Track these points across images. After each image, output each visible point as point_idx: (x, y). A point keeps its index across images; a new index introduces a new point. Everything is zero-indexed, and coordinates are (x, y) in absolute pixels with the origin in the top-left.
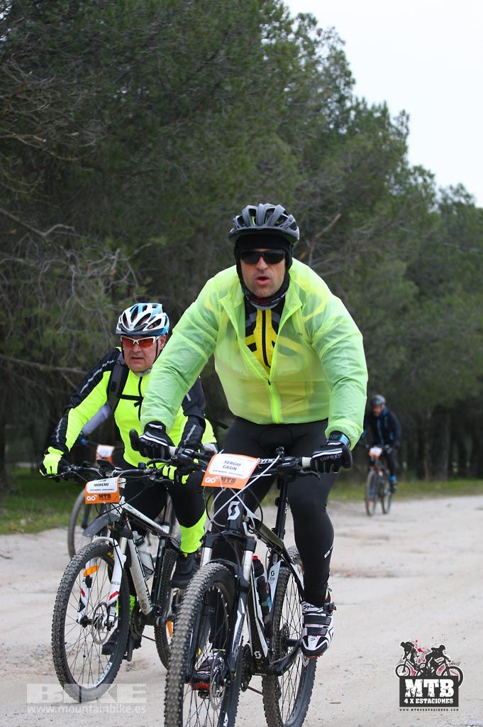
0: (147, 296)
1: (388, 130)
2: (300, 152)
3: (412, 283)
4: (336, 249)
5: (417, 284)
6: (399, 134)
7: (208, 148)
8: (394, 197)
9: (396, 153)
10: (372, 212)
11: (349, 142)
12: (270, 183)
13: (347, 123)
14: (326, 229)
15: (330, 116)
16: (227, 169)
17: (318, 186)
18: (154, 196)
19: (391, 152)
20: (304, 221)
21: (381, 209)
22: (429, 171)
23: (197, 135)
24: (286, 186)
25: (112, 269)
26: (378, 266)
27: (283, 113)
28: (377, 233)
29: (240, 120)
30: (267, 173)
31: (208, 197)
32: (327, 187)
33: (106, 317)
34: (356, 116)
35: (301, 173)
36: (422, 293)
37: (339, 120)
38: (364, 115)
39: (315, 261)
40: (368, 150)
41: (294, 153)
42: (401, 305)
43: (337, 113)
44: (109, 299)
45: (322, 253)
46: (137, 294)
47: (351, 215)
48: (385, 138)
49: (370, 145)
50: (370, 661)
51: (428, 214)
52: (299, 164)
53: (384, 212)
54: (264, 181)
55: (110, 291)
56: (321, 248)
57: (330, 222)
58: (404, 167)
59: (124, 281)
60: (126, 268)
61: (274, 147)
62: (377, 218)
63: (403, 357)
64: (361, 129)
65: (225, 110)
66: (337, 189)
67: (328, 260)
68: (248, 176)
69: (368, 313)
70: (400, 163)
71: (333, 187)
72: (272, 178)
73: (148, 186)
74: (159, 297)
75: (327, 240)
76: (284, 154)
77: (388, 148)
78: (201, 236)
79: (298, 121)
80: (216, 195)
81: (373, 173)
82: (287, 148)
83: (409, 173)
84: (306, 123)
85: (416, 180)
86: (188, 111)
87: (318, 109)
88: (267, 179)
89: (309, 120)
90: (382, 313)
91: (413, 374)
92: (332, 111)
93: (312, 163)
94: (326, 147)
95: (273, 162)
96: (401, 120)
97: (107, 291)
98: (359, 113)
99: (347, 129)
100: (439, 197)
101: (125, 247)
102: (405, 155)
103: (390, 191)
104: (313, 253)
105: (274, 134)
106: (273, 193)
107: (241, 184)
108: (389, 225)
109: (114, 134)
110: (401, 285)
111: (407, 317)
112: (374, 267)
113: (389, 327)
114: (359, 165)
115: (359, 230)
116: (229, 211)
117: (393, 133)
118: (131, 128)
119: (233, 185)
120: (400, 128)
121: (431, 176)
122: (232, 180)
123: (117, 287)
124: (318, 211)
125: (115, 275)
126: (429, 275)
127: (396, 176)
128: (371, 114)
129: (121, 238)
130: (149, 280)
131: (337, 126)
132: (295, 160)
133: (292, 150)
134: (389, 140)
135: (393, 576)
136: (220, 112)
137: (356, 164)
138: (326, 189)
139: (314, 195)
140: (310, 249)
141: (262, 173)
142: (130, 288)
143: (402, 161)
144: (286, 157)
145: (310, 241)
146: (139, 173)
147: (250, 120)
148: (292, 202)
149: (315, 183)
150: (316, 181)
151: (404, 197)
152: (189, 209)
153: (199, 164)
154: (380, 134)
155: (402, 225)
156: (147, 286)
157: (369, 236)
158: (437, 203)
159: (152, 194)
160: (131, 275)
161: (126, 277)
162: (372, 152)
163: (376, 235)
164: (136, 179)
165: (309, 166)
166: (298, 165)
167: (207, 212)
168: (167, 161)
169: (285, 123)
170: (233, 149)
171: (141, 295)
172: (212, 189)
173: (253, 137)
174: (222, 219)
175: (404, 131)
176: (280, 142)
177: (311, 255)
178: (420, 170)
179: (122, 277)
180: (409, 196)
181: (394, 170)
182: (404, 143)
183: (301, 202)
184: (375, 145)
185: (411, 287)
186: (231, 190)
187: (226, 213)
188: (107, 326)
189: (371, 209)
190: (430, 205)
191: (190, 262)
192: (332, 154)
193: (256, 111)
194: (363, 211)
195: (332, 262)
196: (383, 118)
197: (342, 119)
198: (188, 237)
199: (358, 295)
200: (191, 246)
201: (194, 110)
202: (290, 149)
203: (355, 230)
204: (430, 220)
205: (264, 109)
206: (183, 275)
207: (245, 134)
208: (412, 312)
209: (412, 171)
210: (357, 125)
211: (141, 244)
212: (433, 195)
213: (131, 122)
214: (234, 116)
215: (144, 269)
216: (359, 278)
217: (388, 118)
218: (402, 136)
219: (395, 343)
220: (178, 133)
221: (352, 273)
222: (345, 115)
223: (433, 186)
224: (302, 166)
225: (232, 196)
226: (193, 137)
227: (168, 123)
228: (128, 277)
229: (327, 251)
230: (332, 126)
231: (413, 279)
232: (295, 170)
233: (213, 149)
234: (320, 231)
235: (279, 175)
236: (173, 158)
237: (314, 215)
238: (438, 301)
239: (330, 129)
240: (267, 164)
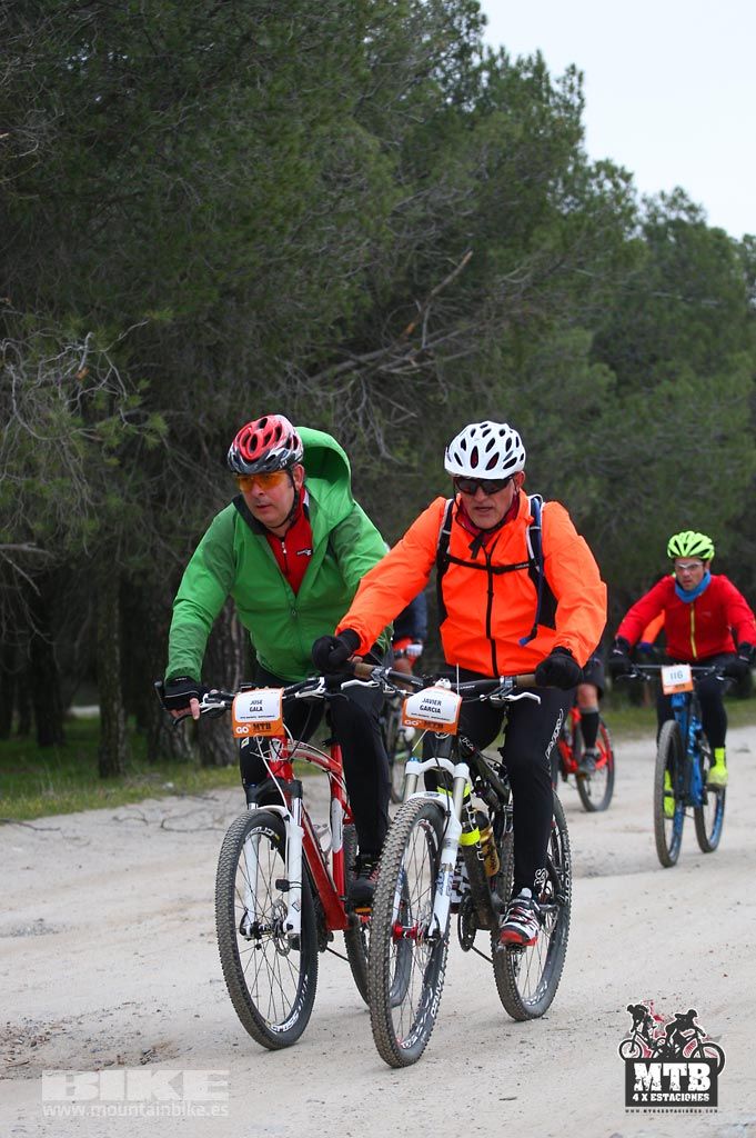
0: (143, 412)
1: (547, 101)
2: (396, 147)
3: (606, 367)
4: (469, 313)
5: (613, 367)
6: (568, 106)
7: (236, 149)
8: (565, 217)
9: (564, 141)
10: (528, 247)
11: (481, 128)
12: (347, 205)
13: (476, 94)
14: (448, 280)
15: (444, 82)
16: (271, 183)
17: (431, 206)
18: (146, 237)
19: (555, 140)
20: (410, 268)
21: (543, 240)
22: (623, 168)
23: (215, 126)
24: (374, 208)
25: (80, 368)
26: (542, 339)
27: (363, 80)
28: (538, 282)
29: (289, 96)
30: (340, 187)
31: (240, 234)
32: (446, 206)
33: (73, 450)
34: (490, 81)
35: (399, 185)
36: (623, 382)
37: (463, 89)
38: (503, 77)
39: (432, 335)
40: (515, 140)
41: (386, 151)
42: (586, 405)
43: (458, 76)
44: (79, 420)
45: (443, 321)
46: (127, 408)
47: (491, 253)
48: (543, 115)
49: (518, 132)
50: (563, 1024)
51: (626, 244)
52: (396, 168)
53: (549, 245)
54: (337, 201)
55: (79, 405)
56: (441, 313)
57: (454, 267)
58: (580, 162)
59: (102, 388)
60: (104, 365)
61: (352, 140)
62: (537, 256)
63: (594, 495)
64: (499, 102)
65: (262, 81)
66: (465, 210)
67: (455, 333)
68: (307, 194)
69: (532, 422)
70: (571, 159)
71: (457, 206)
72: (349, 195)
73: (136, 220)
74: (165, 413)
75: (452, 299)
76: (368, 152)
77: (550, 133)
78: (231, 303)
79: (391, 93)
80: (254, 231)
81: (527, 178)
82: (372, 142)
83: (589, 175)
84: (404, 97)
85: (600, 185)
86: (198, 86)
87: (423, 72)
88: (341, 197)
89: (409, 91)
90: (555, 420)
91: (614, 522)
92: (449, 74)
93: (417, 166)
94: (443, 137)
95: (351, 167)
96: (569, 82)
97: (73, 406)
98: (495, 74)
99: (476, 103)
100: (642, 213)
101: (102, 331)
102: (580, 144)
103: (558, 207)
104: (429, 324)
105: (350, 118)
106: (355, 221)
107: (297, 208)
108: (558, 266)
109: (70, 131)
110: (586, 371)
111: (598, 424)
112: (536, 340)
113: (569, 446)
114: (501, 164)
115: (505, 277)
116: (280, 255)
117: (557, 107)
118: (101, 119)
119: (282, 211)
120: (568, 96)
121: (627, 178)
122: (279, 202)
123: (91, 399)
124: (433, 249)
125: (85, 377)
126: (633, 349)
127: (565, 182)
128: (516, 74)
129: (93, 313)
130: (144, 384)
131: (458, 100)
132: (390, 163)
133: (382, 144)
134: (551, 117)
135: (596, 875)
136: (253, 85)
137: (495, 165)
138: (443, 210)
139: (424, 222)
140: (422, 317)
141: (333, 189)
142: (112, 399)
143: (575, 153)
144: (372, 158)
145: (422, 302)
146: (118, 200)
147: (306, 95)
148: (387, 236)
149: (425, 202)
150: (427, 197)
151: (582, 217)
152: (207, 258)
153: (222, 177)
154: (535, 108)
155: (581, 265)
156: (143, 394)
157: (523, 287)
158: (640, 223)
159: (140, 234)
160: (113, 377)
161: (104, 381)
162: (521, 142)
163: (535, 284)
164: (114, 209)
165: (414, 171)
166: (394, 172)
167: (241, 260)
168: (164, 173)
169: (369, 99)
170: (276, 148)
171: (133, 412)
172: (246, 220)
173: (313, 124)
174: (266, 270)
175: (577, 101)
176: (360, 130)
177: (425, 326)
178: (607, 168)
179: (99, 381)
180: (591, 215)
181: (562, 170)
182: (578, 121)
183: (403, 235)
184: (526, 129)
185: (605, 374)
186: (280, 219)
187: (271, 260)
188: (76, 468)
189: (526, 240)
190: (627, 229)
191: (215, 350)
192: (454, 149)
193: (317, 80)
194: (511, 245)
195: (461, 336)
196: (538, 81)
197: (467, 87)
198: (209, 304)
199: (510, 392)
200: (215, 321)
201: (208, 84)
202: (379, 145)
203: (499, 279)
204: (629, 254)
205: (329, 74)
206: (205, 371)
207: (299, 121)
208: (605, 416)
209: (594, 170)
210: (493, 94)
211: (129, 323)
212: (633, 210)
213: (100, 109)
214: (276, 87)
215: (135, 366)
216: (511, 362)
217: (547, 81)
218: (573, 111)
219: (579, 471)
220: (181, 125)
221: (498, 353)
222: (471, 80)
223: (631, 195)
224: (400, 172)
225: (281, 229)
226: (208, 130)
227: (164, 108)
228: (108, 380)
229: (451, 318)
230: (449, 100)
231: (605, 359)
232: (389, 178)
233: (244, 150)
234: (440, 282)
235: (362, 189)
236: (175, 169)
237: (426, 256)
238: (652, 393)
239: (446, 105)
240: (340, 171)
